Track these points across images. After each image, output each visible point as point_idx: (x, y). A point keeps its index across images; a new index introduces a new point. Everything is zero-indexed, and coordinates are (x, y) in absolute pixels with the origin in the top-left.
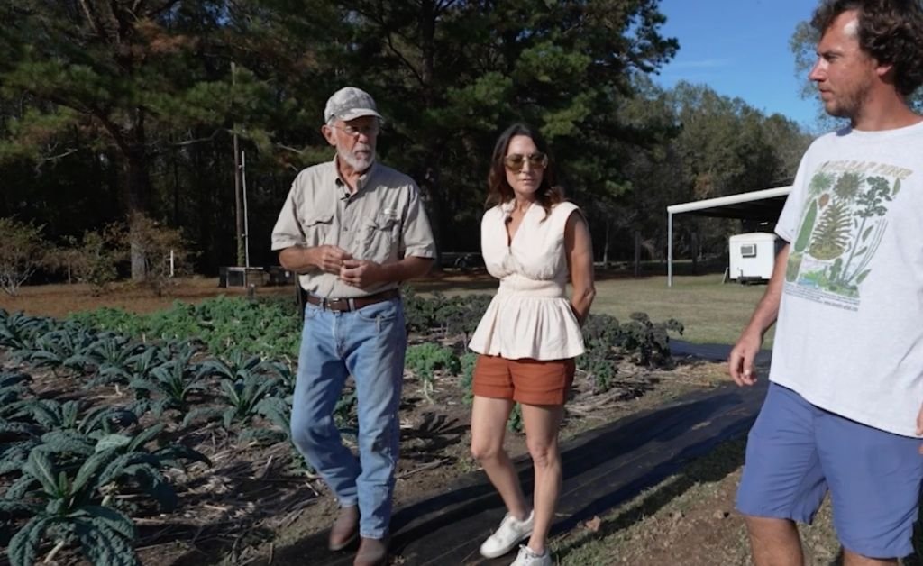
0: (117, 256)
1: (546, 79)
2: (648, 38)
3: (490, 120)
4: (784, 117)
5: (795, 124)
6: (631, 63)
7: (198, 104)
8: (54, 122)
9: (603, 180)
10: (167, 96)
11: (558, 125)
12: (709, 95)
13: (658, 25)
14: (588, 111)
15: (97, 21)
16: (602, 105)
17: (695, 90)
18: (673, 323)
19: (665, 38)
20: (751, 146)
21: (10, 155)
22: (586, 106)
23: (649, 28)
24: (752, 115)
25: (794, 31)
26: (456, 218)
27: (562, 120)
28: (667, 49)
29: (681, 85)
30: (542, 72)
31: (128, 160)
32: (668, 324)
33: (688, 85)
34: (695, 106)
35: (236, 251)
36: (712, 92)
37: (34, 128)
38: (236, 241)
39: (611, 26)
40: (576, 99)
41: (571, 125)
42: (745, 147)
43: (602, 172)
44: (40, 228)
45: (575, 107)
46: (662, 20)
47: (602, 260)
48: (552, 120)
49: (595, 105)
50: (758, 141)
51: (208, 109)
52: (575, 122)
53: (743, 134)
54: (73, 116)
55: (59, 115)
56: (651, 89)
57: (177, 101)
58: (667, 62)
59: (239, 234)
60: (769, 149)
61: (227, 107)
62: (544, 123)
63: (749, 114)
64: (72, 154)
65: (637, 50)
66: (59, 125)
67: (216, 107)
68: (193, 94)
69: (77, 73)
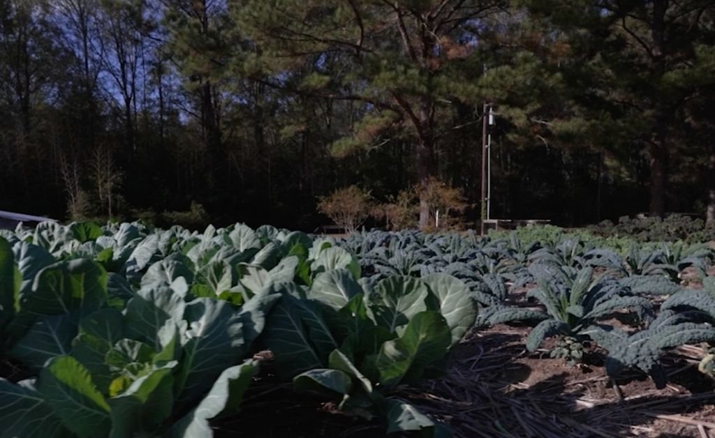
8: (379, 122)
15: (411, 47)
21: (352, 147)
31: (423, 142)
35: (481, 211)
37: (367, 127)
38: (481, 203)
54: (390, 116)
55: (383, 116)
57: (472, 86)
59: (483, 198)
61: (509, 85)
64: (387, 143)
66: (382, 123)
67: (502, 87)
69: (411, 75)
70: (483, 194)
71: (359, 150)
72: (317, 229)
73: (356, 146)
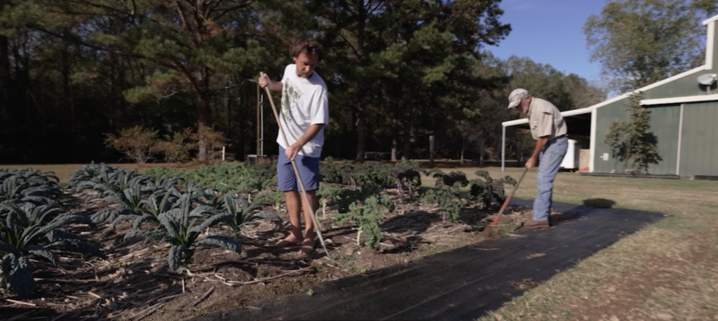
0: (190, 146)
1: (427, 47)
2: (492, 24)
3: (394, 72)
4: (577, 76)
5: (584, 80)
6: (481, 40)
7: (228, 60)
9: (461, 108)
10: (214, 57)
11: (435, 75)
12: (529, 63)
13: (499, 15)
14: (453, 66)
16: (462, 64)
17: (520, 60)
18: (509, 179)
19: (502, 24)
20: (556, 93)
21: (146, 95)
22: (452, 63)
23: (492, 18)
24: (556, 75)
25: (586, 21)
26: (375, 132)
27: (437, 72)
28: (504, 31)
29: (512, 58)
30: (425, 43)
32: (505, 180)
33: (516, 58)
34: (520, 70)
35: (256, 148)
36: (531, 61)
37: (158, 80)
38: (256, 143)
39: (469, 18)
40: (446, 60)
41: (442, 75)
42: (551, 93)
43: (461, 103)
44: (157, 132)
45: (445, 64)
46: (501, 13)
47: (460, 159)
48: (431, 72)
49: (457, 63)
50: (560, 90)
51: (233, 63)
52: (445, 73)
53: (551, 86)
54: (175, 74)
55: (169, 74)
56: (493, 60)
57: (219, 59)
58: (503, 38)
59: (258, 139)
60: (567, 95)
61: (244, 61)
62: (426, 74)
63: (554, 74)
65: (484, 32)
66: (168, 79)
67: (239, 62)
68: (227, 55)
69: (168, 44)
70: (258, 136)
71: (152, 97)
72: (121, 159)
73: (148, 94)
